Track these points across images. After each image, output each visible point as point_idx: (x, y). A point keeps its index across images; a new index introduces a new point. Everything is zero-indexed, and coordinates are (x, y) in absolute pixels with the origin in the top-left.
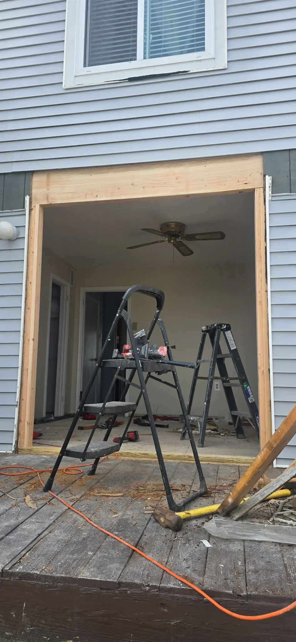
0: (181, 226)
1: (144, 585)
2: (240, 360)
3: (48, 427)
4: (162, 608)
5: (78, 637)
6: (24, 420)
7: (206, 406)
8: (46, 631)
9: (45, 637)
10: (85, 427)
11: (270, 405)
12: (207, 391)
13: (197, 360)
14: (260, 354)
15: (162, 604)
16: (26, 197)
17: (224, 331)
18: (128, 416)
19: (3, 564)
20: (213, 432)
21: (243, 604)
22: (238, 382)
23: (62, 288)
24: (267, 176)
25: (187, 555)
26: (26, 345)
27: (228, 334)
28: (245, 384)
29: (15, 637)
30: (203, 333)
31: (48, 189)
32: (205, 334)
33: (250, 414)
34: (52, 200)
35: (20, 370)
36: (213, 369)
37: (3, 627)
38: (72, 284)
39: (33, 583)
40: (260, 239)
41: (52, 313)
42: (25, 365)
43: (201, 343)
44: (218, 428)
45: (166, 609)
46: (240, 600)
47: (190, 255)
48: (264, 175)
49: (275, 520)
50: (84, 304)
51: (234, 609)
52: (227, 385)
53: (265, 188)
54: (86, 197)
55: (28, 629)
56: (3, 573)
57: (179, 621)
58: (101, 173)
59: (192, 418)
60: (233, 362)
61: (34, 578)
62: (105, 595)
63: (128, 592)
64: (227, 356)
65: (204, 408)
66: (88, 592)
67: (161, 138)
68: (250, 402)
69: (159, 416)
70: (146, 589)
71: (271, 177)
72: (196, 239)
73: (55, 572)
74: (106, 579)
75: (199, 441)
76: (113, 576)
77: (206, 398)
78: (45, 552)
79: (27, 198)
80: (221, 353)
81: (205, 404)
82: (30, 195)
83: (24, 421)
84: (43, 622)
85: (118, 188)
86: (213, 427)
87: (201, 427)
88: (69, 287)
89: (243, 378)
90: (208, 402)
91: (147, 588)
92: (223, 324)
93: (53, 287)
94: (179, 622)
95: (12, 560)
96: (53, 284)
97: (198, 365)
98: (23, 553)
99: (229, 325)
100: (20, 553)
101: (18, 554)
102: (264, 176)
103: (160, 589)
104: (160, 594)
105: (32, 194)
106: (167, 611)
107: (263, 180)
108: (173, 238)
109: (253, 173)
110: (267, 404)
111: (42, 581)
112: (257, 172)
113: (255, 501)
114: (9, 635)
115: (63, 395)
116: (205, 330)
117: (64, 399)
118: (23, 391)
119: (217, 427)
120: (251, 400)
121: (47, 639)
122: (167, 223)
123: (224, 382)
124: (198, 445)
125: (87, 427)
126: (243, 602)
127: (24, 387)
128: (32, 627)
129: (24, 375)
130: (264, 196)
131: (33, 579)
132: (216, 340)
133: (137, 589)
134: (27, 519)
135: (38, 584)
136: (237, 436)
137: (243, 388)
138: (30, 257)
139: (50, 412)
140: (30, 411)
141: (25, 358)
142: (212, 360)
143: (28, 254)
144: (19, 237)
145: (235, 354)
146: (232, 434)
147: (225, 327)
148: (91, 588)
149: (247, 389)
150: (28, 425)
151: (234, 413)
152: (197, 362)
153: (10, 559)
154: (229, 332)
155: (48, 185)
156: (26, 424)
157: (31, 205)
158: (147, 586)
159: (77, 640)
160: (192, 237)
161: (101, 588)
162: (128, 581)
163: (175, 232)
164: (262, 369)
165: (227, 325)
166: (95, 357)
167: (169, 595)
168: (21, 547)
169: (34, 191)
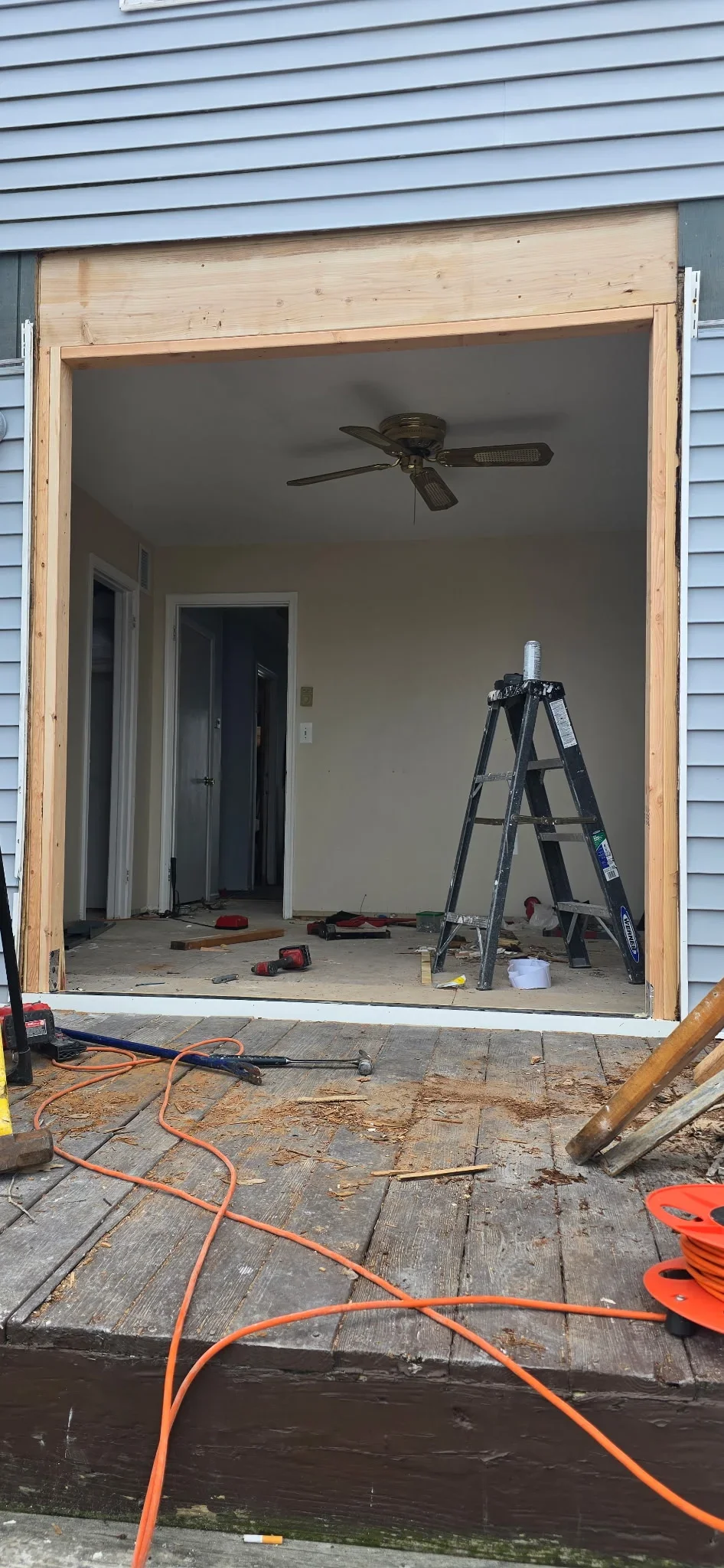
0: (438, 426)
1: (405, 1359)
2: (585, 773)
3: (95, 944)
4: (458, 1420)
5: (222, 1497)
6: (37, 924)
7: (498, 890)
8: (135, 1483)
9: (131, 1498)
10: (189, 943)
11: (678, 884)
12: (501, 851)
13: (475, 776)
14: (653, 754)
15: (457, 1409)
16: (22, 325)
17: (547, 700)
18: (291, 916)
19: (8, 1305)
20: (509, 953)
21: (686, 1407)
22: (578, 829)
23: (118, 596)
24: (688, 270)
25: (510, 1272)
26: (35, 731)
27: (558, 707)
28: (597, 835)
29: (46, 1497)
30: (490, 708)
31: (84, 304)
32: (496, 710)
33: (606, 908)
34: (95, 335)
35: (21, 797)
36: (518, 798)
37: (12, 1472)
38: (144, 584)
39: (92, 1356)
40: (664, 449)
41: (95, 661)
42: (34, 785)
43: (485, 733)
44: (519, 943)
45: (468, 1423)
46: (675, 1398)
47: (446, 507)
48: (679, 268)
49: (720, 1172)
50: (175, 639)
51: (658, 1422)
52: (547, 837)
53: (683, 304)
54: (191, 327)
55: (82, 1477)
56: (10, 1331)
57: (506, 1454)
58: (230, 259)
59: (461, 918)
60: (569, 780)
61: (98, 1344)
62: (297, 1387)
63: (362, 1378)
64: (551, 765)
65: (493, 894)
66: (250, 1380)
67: (397, 158)
68: (608, 880)
69: (366, 916)
70: (412, 1371)
71: (699, 272)
72: (477, 463)
73: (153, 1328)
74: (298, 1345)
75: (481, 974)
76: (318, 1336)
77: (498, 870)
78: (120, 1268)
79: (27, 329)
80: (536, 759)
81: (496, 883)
82: (35, 320)
83: (38, 927)
84: (125, 1458)
85: (279, 303)
86: (508, 942)
87: (484, 941)
88: (136, 594)
89: (592, 822)
90: (504, 878)
91: (415, 1367)
92: (545, 682)
93: (95, 594)
94: (506, 1457)
95: (32, 1293)
96: (96, 583)
97: (478, 788)
98: (61, 1273)
99: (560, 684)
100: (50, 1275)
101: (47, 1278)
102: (681, 270)
103: (451, 1369)
104: (452, 1382)
105: (39, 317)
106: (470, 1428)
107: (676, 280)
108: (413, 458)
109: (649, 261)
110: (668, 881)
111: (120, 1353)
112: (661, 258)
113: (666, 1125)
114: (30, 1493)
115: (129, 866)
116: (498, 700)
117: (131, 876)
118: (33, 850)
119: (517, 941)
120: (612, 874)
121: (137, 1501)
122: (398, 416)
123: (540, 829)
124: (479, 985)
125: (192, 943)
126: (686, 1404)
127: (33, 841)
128: (93, 1472)
129: (34, 810)
130: (678, 325)
131: (95, 1347)
132: (526, 723)
133: (388, 1370)
134: (63, 1178)
135: (106, 1359)
136: (571, 962)
137: (591, 844)
138: (40, 493)
139: (98, 909)
140: (52, 900)
141: (35, 765)
142: (516, 773)
143: (33, 484)
144: (6, 438)
145: (572, 760)
146: (558, 958)
147: (549, 691)
148: (258, 1370)
149: (601, 846)
150: (47, 936)
151: (566, 906)
152: (474, 781)
153: (27, 1292)
154: (560, 702)
155: (83, 291)
156: (43, 934)
157: (39, 347)
158: (414, 1362)
159: (221, 1505)
160: (463, 458)
161: (286, 1368)
162: (360, 1349)
163: (421, 440)
164: (659, 792)
165: (555, 684)
166: (205, 775)
167: (478, 1385)
168: (52, 1258)
169: (45, 309)
